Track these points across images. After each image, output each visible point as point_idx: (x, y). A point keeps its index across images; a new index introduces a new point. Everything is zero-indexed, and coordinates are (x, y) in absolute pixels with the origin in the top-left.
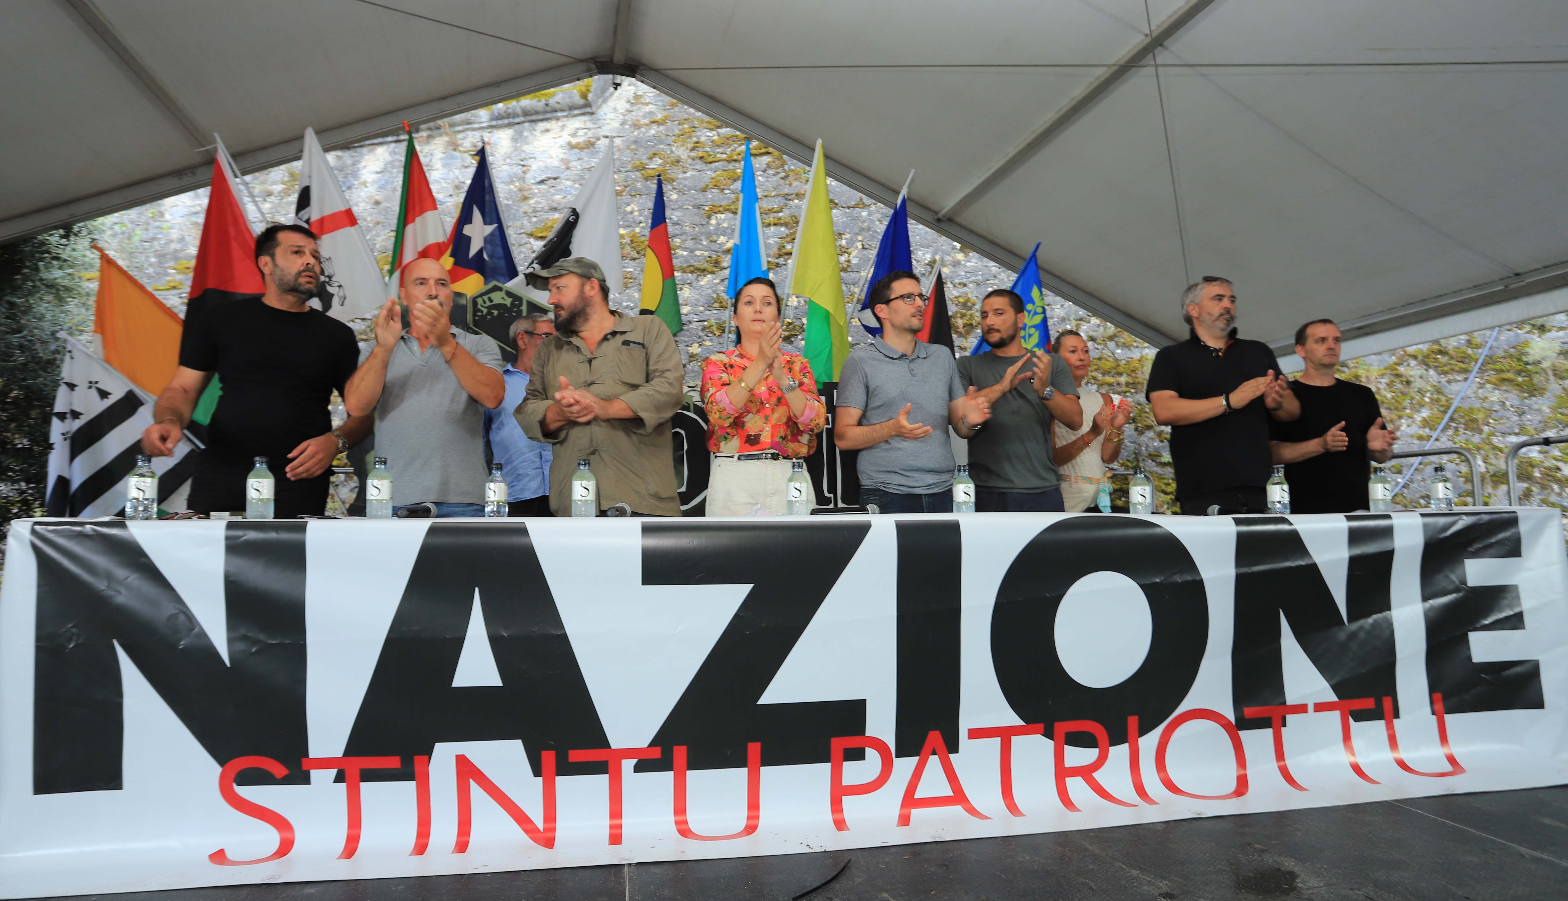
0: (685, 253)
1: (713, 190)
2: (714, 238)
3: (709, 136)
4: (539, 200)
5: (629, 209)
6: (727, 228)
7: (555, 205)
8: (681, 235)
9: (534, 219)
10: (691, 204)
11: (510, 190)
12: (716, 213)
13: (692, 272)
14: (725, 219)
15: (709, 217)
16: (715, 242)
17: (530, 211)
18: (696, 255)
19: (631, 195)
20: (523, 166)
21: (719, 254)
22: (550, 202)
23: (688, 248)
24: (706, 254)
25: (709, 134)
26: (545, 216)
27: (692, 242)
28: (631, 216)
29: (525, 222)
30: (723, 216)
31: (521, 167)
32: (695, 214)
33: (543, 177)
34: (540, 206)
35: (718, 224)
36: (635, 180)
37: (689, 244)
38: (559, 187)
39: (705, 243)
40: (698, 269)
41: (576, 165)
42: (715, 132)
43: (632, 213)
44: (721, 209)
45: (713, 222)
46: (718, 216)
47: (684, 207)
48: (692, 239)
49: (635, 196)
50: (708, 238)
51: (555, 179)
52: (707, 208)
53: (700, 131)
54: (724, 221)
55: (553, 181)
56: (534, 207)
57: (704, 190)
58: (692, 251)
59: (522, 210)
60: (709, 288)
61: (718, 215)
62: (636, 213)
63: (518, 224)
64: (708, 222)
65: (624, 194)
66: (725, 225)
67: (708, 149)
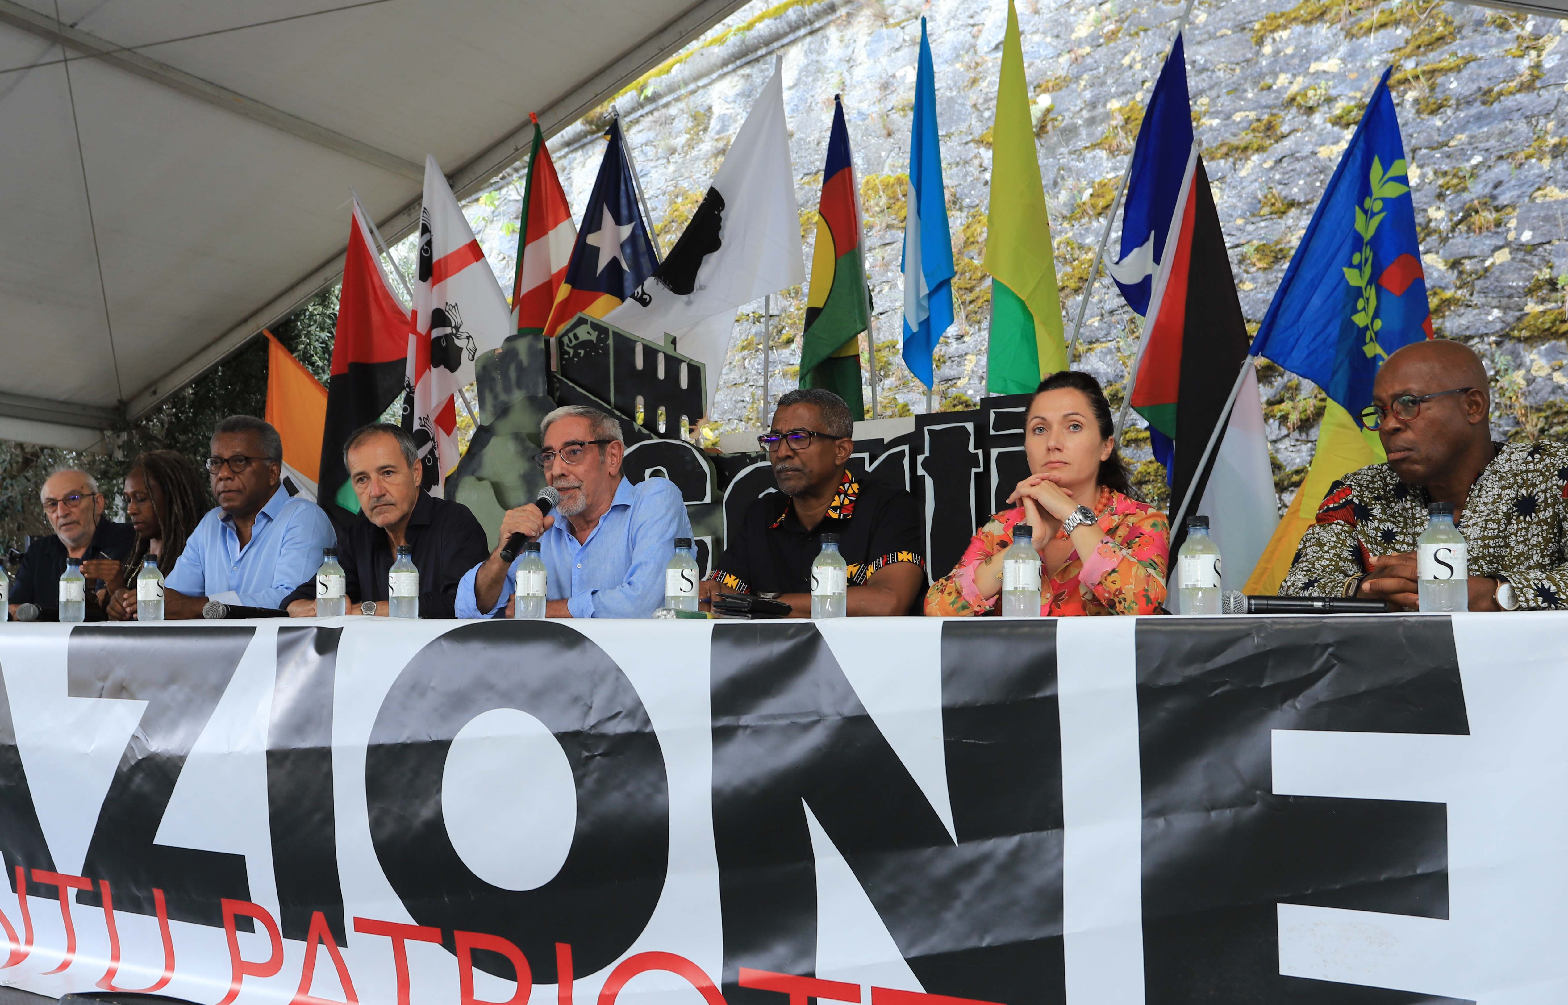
0: (1216, 122)
2: (1268, 80)
5: (1126, 61)
6: (1292, 56)
8: (1211, 88)
10: (1230, 24)
13: (1227, 155)
14: (1289, 39)
15: (1260, 42)
17: (981, 101)
18: (1234, 121)
19: (1130, 35)
20: (973, 26)
21: (1275, 111)
23: (1221, 112)
24: (1252, 115)
27: (1229, 97)
28: (1130, 73)
29: (973, 122)
30: (1285, 34)
31: (970, 29)
32: (1236, 44)
35: (1277, 53)
37: (1225, 102)
39: (1250, 95)
40: (1237, 148)
43: (1131, 67)
44: (1282, 21)
45: (1267, 49)
47: (1218, 34)
48: (1228, 93)
49: (1137, 34)
50: (1255, 83)
54: (1287, 43)
58: (1228, 117)
59: (969, 103)
60: (1256, 180)
61: (1276, 35)
62: (1138, 66)
63: (963, 127)
64: (1258, 53)
65: (1120, 35)
66: (1289, 51)
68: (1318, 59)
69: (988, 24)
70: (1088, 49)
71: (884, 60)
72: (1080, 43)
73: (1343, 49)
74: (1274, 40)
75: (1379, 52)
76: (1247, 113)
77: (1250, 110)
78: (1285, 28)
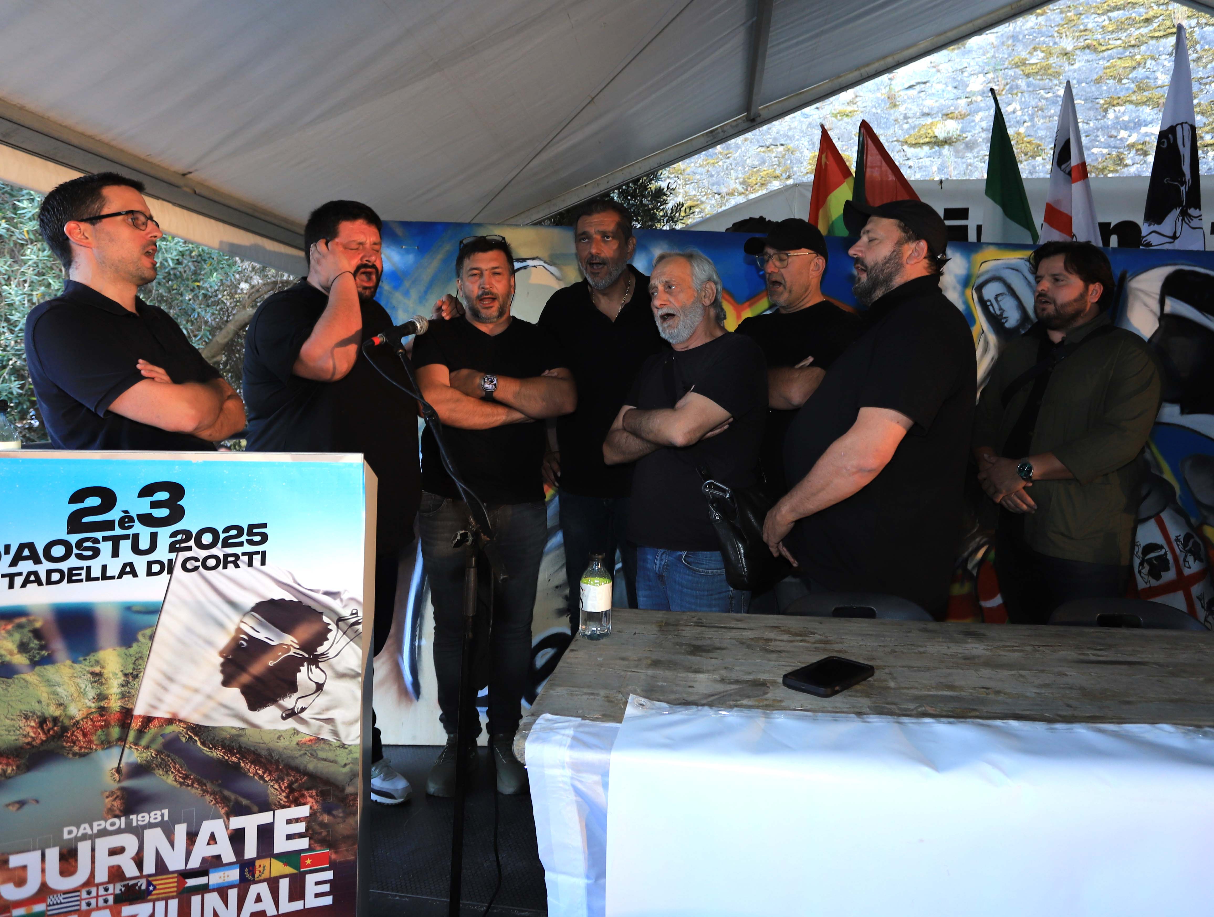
1: (1108, 81)
2: (1114, 133)
3: (1098, 22)
4: (909, 106)
6: (1128, 122)
7: (926, 110)
9: (906, 126)
12: (1114, 106)
14: (1124, 112)
15: (1106, 111)
16: (1116, 137)
18: (1093, 153)
19: (1012, 94)
21: (1120, 150)
22: (921, 107)
24: (1105, 151)
25: (1097, 19)
26: (917, 123)
28: (1014, 116)
30: (1122, 109)
34: (912, 112)
35: (1117, 118)
36: (1015, 78)
38: (930, 91)
39: (1103, 140)
42: (1105, 17)
43: (1014, 112)
44: (1118, 101)
45: (1111, 115)
46: (1117, 109)
50: (1106, 133)
52: (1102, 102)
53: (1087, 17)
54: (1124, 113)
55: (923, 86)
56: (905, 114)
57: (1098, 81)
59: (892, 118)
64: (1105, 117)
65: (1004, 93)
66: (1126, 118)
67: (1099, 37)
68: (1146, 125)
70: (979, 98)
74: (1115, 111)
76: (1101, 149)
77: (1104, 148)
78: (1122, 105)
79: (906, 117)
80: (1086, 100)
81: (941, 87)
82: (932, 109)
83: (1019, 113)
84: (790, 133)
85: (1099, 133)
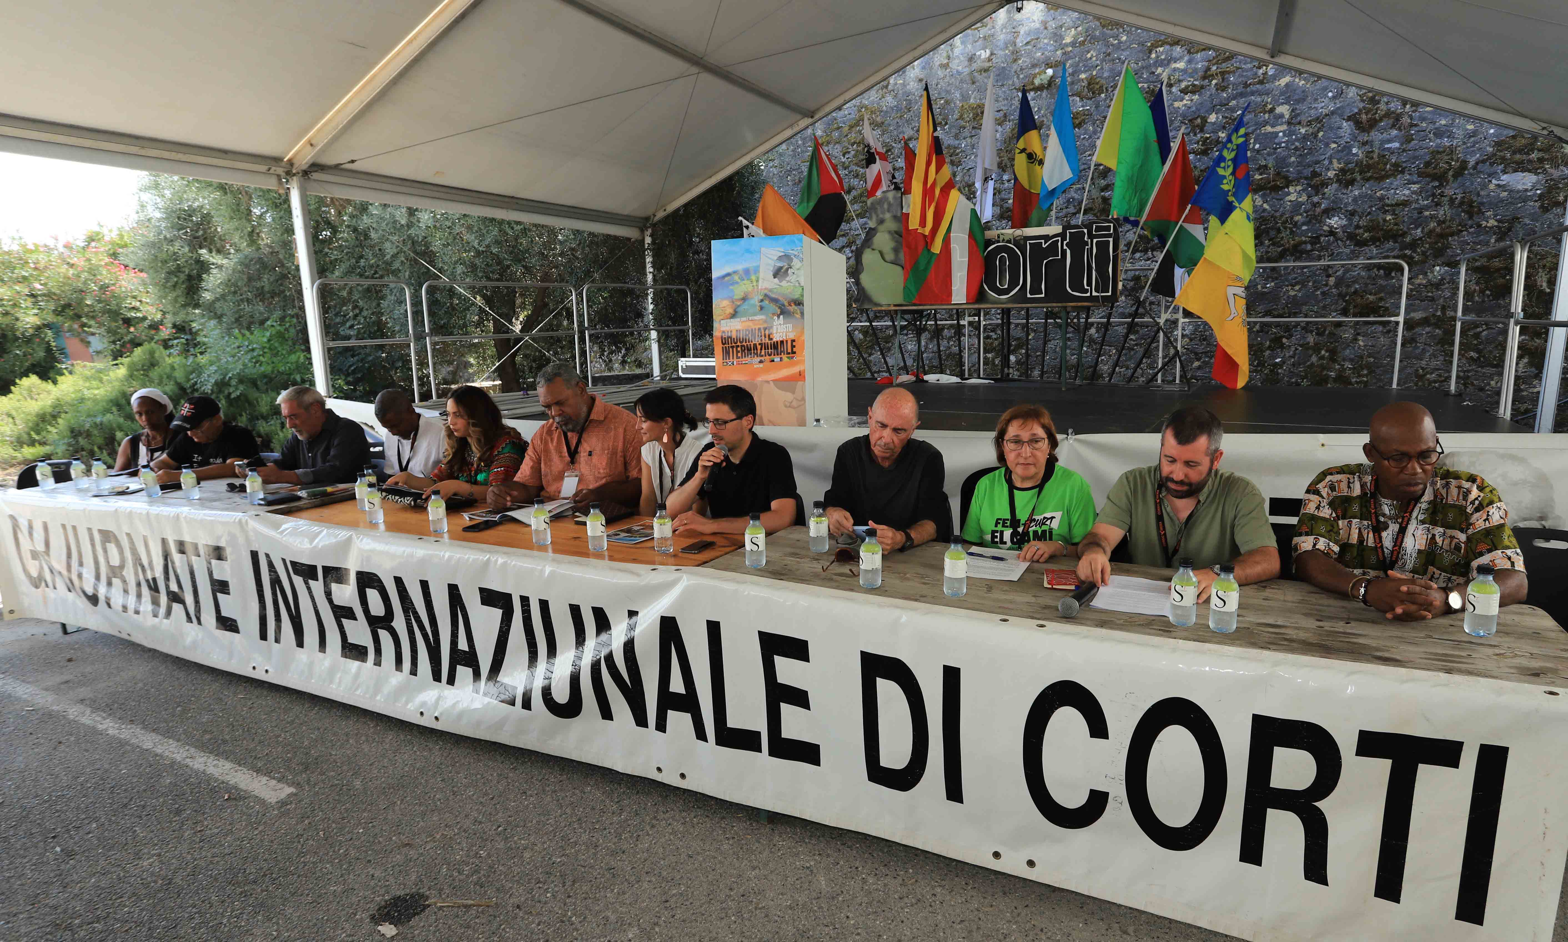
5: (1089, 56)
6: (1164, 60)
11: (1006, 55)
15: (1150, 52)
30: (1161, 49)
33: (1028, 39)
35: (1158, 57)
41: (1052, 25)
43: (1091, 58)
45: (1153, 56)
51: (1037, 39)
54: (1162, 53)
59: (1013, 70)
63: (1011, 83)
64: (1149, 57)
66: (1163, 57)
68: (1175, 62)
69: (1022, 32)
70: (1070, 49)
71: (970, 46)
72: (1067, 45)
73: (1186, 58)
75: (1202, 61)
79: (1021, 69)
80: (1139, 44)
81: (1046, 41)
82: (1039, 60)
83: (1094, 59)
84: (949, 88)
85: (1144, 71)
